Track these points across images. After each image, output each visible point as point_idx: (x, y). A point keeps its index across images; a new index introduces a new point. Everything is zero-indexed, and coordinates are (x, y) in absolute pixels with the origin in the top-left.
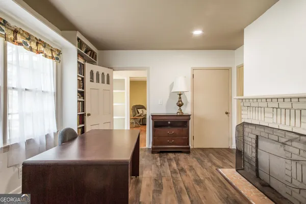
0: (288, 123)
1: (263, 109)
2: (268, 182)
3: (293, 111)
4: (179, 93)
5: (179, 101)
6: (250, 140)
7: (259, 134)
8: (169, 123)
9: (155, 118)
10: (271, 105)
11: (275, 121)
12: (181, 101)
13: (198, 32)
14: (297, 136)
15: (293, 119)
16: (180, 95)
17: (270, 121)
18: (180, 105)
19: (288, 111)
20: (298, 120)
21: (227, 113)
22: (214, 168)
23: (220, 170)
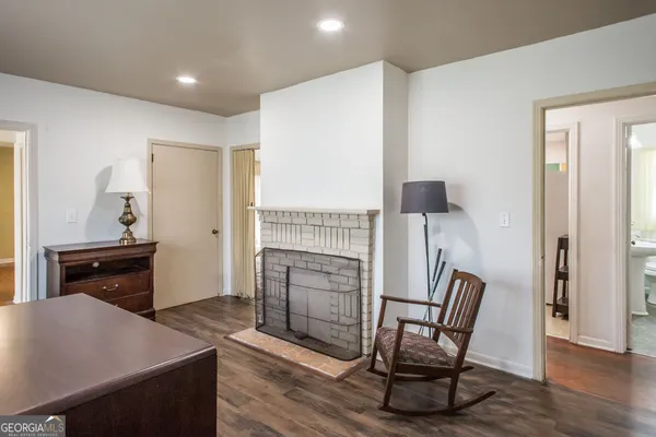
0: (334, 246)
1: (298, 227)
2: (305, 331)
3: (340, 230)
4: (125, 196)
5: (125, 214)
6: (276, 275)
7: (291, 264)
8: (96, 265)
9: (65, 258)
10: (311, 222)
11: (317, 244)
12: (131, 213)
13: (187, 80)
14: (346, 262)
15: (340, 241)
16: (128, 199)
17: (311, 243)
18: (128, 223)
19: (334, 230)
20: (346, 241)
21: (215, 232)
22: (221, 337)
23: (233, 336)
